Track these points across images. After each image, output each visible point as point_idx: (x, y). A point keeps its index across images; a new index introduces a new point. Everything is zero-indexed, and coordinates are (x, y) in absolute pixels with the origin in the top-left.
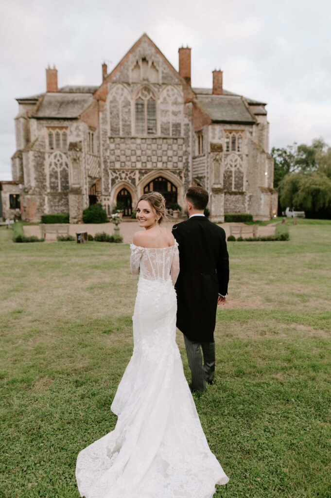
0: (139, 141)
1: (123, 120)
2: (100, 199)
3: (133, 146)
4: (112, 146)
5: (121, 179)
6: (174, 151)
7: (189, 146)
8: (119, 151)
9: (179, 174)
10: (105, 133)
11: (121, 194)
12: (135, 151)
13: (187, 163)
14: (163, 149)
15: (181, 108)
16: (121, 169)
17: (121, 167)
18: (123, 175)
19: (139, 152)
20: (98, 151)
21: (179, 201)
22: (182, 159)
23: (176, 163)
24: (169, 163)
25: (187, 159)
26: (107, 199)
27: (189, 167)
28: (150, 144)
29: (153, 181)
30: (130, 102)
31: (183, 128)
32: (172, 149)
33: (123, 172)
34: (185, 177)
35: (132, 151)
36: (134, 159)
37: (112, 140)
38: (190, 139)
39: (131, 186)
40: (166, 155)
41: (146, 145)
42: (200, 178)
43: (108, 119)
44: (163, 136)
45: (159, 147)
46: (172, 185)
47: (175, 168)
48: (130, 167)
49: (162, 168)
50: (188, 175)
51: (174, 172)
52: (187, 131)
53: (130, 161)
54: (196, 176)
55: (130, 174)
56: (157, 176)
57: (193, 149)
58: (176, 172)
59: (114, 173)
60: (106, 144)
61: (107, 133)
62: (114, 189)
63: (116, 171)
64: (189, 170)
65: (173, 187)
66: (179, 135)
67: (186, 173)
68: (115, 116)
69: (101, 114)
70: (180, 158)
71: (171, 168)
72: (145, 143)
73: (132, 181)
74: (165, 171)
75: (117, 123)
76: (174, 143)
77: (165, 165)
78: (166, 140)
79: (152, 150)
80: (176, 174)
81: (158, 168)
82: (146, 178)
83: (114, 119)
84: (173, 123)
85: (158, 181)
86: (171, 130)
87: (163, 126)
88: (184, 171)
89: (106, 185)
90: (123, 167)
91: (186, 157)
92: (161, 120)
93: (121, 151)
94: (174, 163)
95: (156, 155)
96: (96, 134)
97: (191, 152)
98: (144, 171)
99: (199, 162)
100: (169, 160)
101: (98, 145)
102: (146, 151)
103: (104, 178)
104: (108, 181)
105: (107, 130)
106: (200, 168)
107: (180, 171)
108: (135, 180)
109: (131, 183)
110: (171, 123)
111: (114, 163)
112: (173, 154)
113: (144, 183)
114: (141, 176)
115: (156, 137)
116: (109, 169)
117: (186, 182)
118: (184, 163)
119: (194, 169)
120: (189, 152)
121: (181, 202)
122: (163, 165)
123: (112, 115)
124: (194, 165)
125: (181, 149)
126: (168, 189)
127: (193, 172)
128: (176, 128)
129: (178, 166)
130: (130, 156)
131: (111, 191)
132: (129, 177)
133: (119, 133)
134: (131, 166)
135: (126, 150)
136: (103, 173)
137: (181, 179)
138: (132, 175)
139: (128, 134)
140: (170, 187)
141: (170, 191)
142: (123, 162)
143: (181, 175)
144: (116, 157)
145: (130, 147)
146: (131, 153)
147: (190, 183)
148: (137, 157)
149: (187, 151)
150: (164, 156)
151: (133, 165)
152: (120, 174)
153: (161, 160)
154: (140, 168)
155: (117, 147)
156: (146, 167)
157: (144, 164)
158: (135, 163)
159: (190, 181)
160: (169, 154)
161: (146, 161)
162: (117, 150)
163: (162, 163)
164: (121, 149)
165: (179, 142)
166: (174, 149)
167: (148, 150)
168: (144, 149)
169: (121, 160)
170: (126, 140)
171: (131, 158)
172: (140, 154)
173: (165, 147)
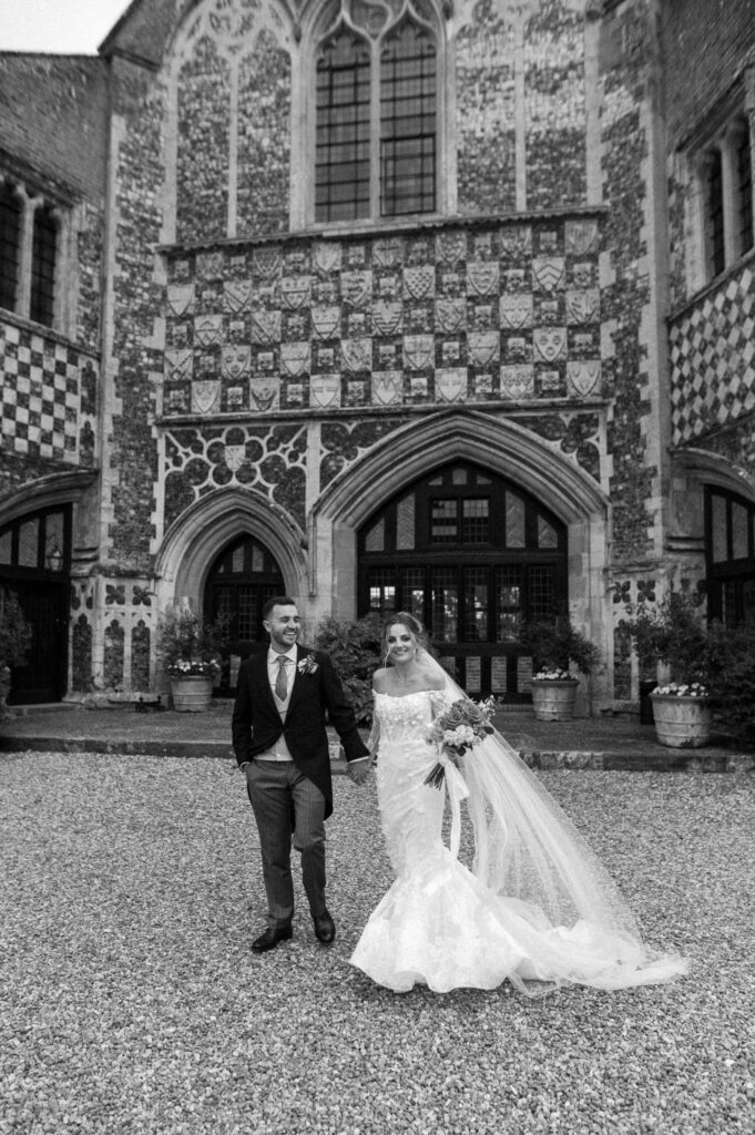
0: (328, 258)
1: (244, 156)
2: (89, 594)
3: (297, 289)
4: (181, 298)
5: (221, 476)
6: (541, 295)
7: (639, 250)
8: (217, 320)
9: (577, 435)
10: (145, 224)
11: (229, 565)
12: (306, 311)
13: (630, 352)
14: (471, 292)
15: (586, 43)
16: (218, 421)
17: (224, 408)
19: (326, 320)
20: (93, 323)
21: (576, 605)
22: (596, 341)
23: (558, 366)
24: (508, 371)
25: (632, 331)
26: (129, 595)
27: (644, 380)
28: (396, 269)
29: (415, 486)
30: (286, 56)
31: (595, 151)
32: (527, 285)
33: (235, 439)
34: (612, 450)
35: (289, 312)
36: (295, 357)
37: (183, 265)
38: (648, 206)
39: (274, 512)
40: (493, 322)
41: (368, 275)
42: (725, 436)
43: (169, 158)
44: (472, 211)
45: (450, 277)
46: (535, 506)
47: (546, 401)
48: (275, 408)
49: (467, 403)
50: (637, 431)
51: (545, 424)
52: (621, 167)
53: (278, 370)
54: (699, 427)
55: (274, 449)
56: (435, 455)
57: (668, 257)
58: (555, 424)
59: (185, 446)
60: (146, 285)
61: (152, 228)
62: (183, 539)
63: (198, 432)
64: (643, 397)
65: (542, 523)
66: (573, 200)
67: (622, 425)
68: (207, 140)
69: (124, 128)
70: (578, 338)
71: (521, 402)
72: (362, 261)
73: (282, 485)
74: (490, 422)
75: (215, 176)
76: (542, 247)
77: (483, 381)
78: (489, 235)
79: (406, 302)
80: (553, 439)
81: (441, 404)
82: (367, 469)
83: (199, 156)
84: (537, 138)
85: (444, 483)
86: (521, 177)
87: (474, 157)
88: (610, 415)
89: (132, 512)
90: (235, 407)
91: (619, 320)
92: (465, 128)
93: (226, 322)
94: (543, 368)
95: (427, 328)
96: (75, 223)
97: (653, 284)
98: (355, 424)
99: (720, 319)
100: (511, 354)
101: (90, 285)
102: (368, 310)
103: (121, 471)
104: (145, 492)
105: (156, 214)
106: (727, 360)
107: (584, 415)
108: (303, 479)
109: (275, 495)
110: (520, 137)
111: (189, 391)
112: (536, 313)
113: (360, 499)
114: (338, 453)
115: (430, 225)
116: (157, 425)
117: (624, 480)
118: (610, 363)
119: (681, 387)
120: (639, 285)
121: (589, 612)
122: (469, 382)
123: (187, 136)
124: (681, 360)
125: (589, 279)
126: (509, 534)
127: (673, 408)
128: (555, 161)
129: (566, 387)
130: (276, 344)
131: (163, 549)
132: (264, 467)
133: (223, 223)
134: (282, 400)
135: (258, 310)
136: (110, 440)
137: (589, 469)
138: (284, 450)
139: (267, 225)
140: (523, 523)
141: (521, 545)
142: (234, 383)
143: (592, 440)
144: (198, 353)
145: (278, 295)
146: (284, 328)
147: (649, 483)
148: (314, 347)
149: (629, 285)
150: (477, 329)
151: (292, 394)
152: (214, 449)
153: (463, 352)
154: (329, 409)
155: (208, 303)
156: (368, 403)
157: (354, 387)
158: (307, 381)
159: (651, 472)
160: (509, 315)
161: (370, 368)
162: (208, 318)
163: (464, 370)
164: (228, 310)
165: (571, 239)
166: (543, 282)
167: (381, 302)
168: (356, 300)
169: (226, 370)
170: (259, 254)
171: (284, 356)
172: (333, 326)
173: (483, 278)
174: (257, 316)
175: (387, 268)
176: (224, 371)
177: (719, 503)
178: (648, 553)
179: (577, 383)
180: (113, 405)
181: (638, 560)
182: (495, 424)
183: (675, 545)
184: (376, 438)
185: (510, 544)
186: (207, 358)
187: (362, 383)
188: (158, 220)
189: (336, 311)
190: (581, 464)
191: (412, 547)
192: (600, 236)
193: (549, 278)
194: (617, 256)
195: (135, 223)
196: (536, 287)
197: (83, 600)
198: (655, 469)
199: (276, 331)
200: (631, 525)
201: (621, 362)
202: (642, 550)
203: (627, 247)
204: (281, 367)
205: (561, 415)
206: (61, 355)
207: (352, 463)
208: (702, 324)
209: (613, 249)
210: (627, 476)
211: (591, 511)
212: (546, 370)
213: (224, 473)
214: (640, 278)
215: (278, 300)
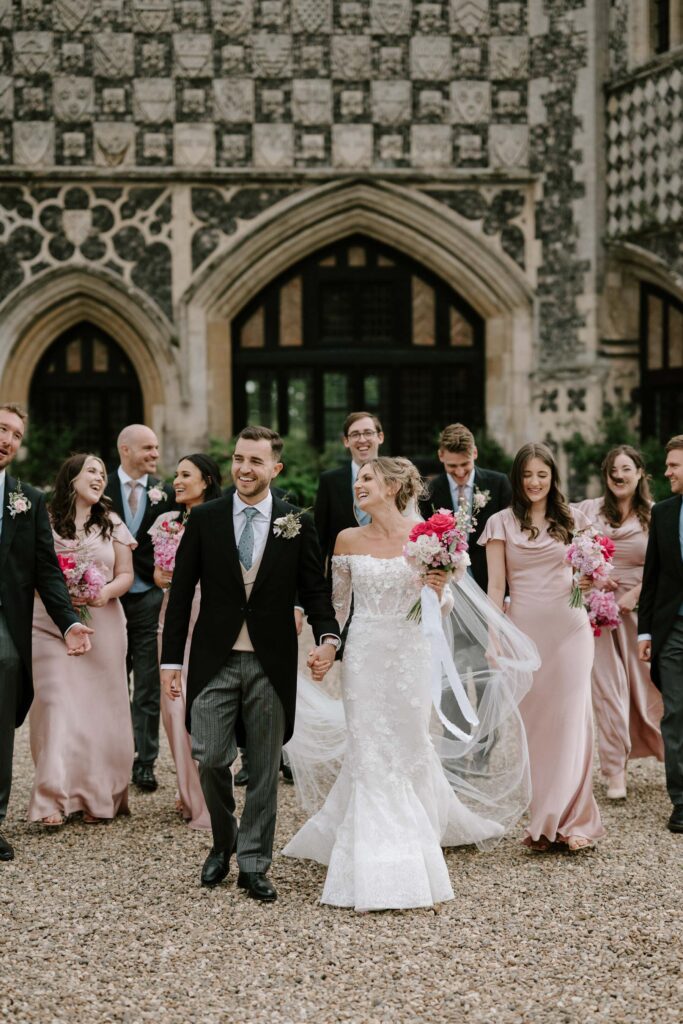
3: (153, 6)
6: (460, 39)
9: (501, 213)
11: (63, 362)
12: (165, 38)
13: (568, 124)
14: (376, 30)
16: (56, 178)
17: (59, 160)
18: (78, 226)
19: (194, 52)
21: (494, 414)
22: (524, 101)
23: (480, 129)
24: (419, 132)
25: (565, 96)
27: (578, 157)
29: (303, 268)
32: (444, 26)
33: (77, 201)
34: (541, 235)
35: (144, 37)
39: (133, 299)
40: (403, 70)
42: (664, 237)
45: (350, 8)
46: (448, 297)
47: (466, 172)
48: (129, 165)
49: (373, 171)
50: (568, 217)
51: (463, 201)
53: (132, 113)
54: (637, 222)
55: (130, 216)
56: (331, 231)
57: (608, 12)
58: (475, 200)
59: (8, 207)
62: (9, 330)
63: (26, 190)
64: (577, 177)
65: (455, 316)
67: (552, 207)
70: (503, 96)
71: (436, 172)
73: (142, 264)
74: (399, 194)
77: (391, 144)
79: (296, 36)
80: (472, 218)
81: (341, 171)
82: (250, 248)
85: (339, 263)
88: (538, 194)
90: (75, 160)
91: (551, 80)
93: (58, 43)
94: (463, 131)
95: (323, 72)
97: (591, 45)
98: (234, 190)
99: (663, 108)
100: (424, 111)
102: (247, 42)
106: (669, 155)
107: (509, 191)
108: (169, 258)
109: (135, 278)
111: (10, 135)
112: (455, 62)
113: (238, 284)
114: (212, 227)
117: (553, 272)
118: (539, 131)
119: (619, 170)
120: (575, 43)
121: (510, 424)
122: (374, 144)
124: (620, 139)
125: (517, 23)
126: (417, 328)
127: (609, 192)
129: (488, 156)
130: (128, 79)
132: (117, 240)
134: (139, 153)
135: (101, 31)
137: (513, 256)
138: (143, 220)
140: (432, 316)
141: (430, 341)
142: (72, 127)
143: (516, 222)
144: (20, 83)
145: (127, 11)
146: (138, 58)
147: (582, 278)
148: (179, 86)
149: (564, 40)
150: (383, 77)
151: (151, 146)
152: (49, 214)
153: (366, 106)
154: (199, 170)
155: (32, 14)
156: (249, 164)
157: (232, 142)
158: (169, 130)
159: (584, 265)
160: (423, 62)
161: (251, 118)
162: (32, 36)
163: (368, 128)
164: (59, 27)
166: (463, 23)
167: (264, 32)
168: (232, 28)
169: (62, 110)
171: (139, 95)
172: (203, 60)
173: (391, 12)
174: (101, 39)
176: (58, 110)
177: (656, 304)
178: (579, 357)
179: (501, 150)
181: (569, 365)
182: (405, 198)
183: (609, 350)
184: (260, 208)
185: (417, 341)
186: (33, 91)
187: (242, 138)
189: (205, 41)
190: (506, 249)
191: (299, 342)
193: (470, 19)
196: (454, 30)
198: (588, 263)
199: (127, 62)
200: (560, 324)
201: (552, 132)
202: (572, 354)
204: (135, 109)
205: (483, 191)
207: (232, 240)
208: (643, 106)
210: (557, 267)
211: (516, 305)
212: (466, 134)
213: (64, 245)
214: (576, 34)
215: (128, 19)
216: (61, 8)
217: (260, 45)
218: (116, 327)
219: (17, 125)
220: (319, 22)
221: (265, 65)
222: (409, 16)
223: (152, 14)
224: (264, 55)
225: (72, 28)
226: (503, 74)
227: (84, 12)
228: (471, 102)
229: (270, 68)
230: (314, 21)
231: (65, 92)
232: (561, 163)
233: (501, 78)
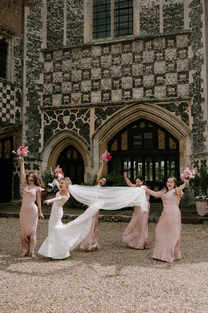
0: (96, 51)
1: (68, 18)
2: (19, 167)
3: (86, 62)
4: (49, 66)
5: (62, 126)
6: (168, 62)
7: (201, 46)
9: (181, 109)
10: (36, 42)
11: (66, 156)
12: (89, 70)
14: (144, 62)
16: (61, 108)
17: (63, 103)
18: (66, 120)
19: (96, 73)
20: (19, 76)
22: (187, 77)
23: (174, 86)
24: (157, 88)
25: (198, 74)
26: (32, 167)
27: (202, 91)
28: (119, 55)
29: (128, 128)
31: (187, 11)
32: (163, 59)
33: (67, 114)
34: (193, 115)
35: (84, 70)
37: (49, 55)
38: (203, 30)
39: (79, 138)
40: (152, 72)
41: (110, 57)
43: (44, 19)
44: (145, 33)
45: (137, 57)
46: (168, 135)
48: (80, 103)
49: (143, 100)
50: (200, 108)
51: (170, 106)
52: (195, 17)
53: (81, 90)
55: (79, 117)
56: (133, 118)
58: (173, 106)
59: (50, 116)
60: (37, 63)
61: (39, 43)
62: (50, 147)
63: (54, 111)
64: (202, 97)
65: (171, 140)
66: (179, 28)
67: (196, 106)
68: (56, 13)
69: (29, 10)
70: (181, 76)
71: (161, 99)
72: (108, 52)
73: (82, 129)
74: (151, 106)
75: (59, 25)
76: (169, 45)
77: (149, 92)
78: (151, 41)
79: (123, 66)
80: (172, 111)
81: (135, 100)
82: (110, 123)
83: (54, 18)
84: (167, 7)
85: (137, 127)
86: (161, 21)
87: (145, 15)
88: (192, 103)
89: (33, 139)
90: (66, 103)
91: (195, 70)
92: (142, 5)
93: (63, 74)
95: (130, 75)
96: (13, 44)
97: (205, 57)
98: (106, 108)
100: (158, 82)
101: (18, 64)
102: (110, 69)
103: (29, 125)
104: (37, 132)
105: (40, 39)
107: (183, 103)
108: (89, 127)
109: (80, 132)
110: (161, 7)
111: (51, 98)
112: (167, 68)
113: (108, 133)
114: (100, 118)
115: (130, 39)
116: (41, 110)
117: (196, 125)
118: (192, 85)
120: (201, 58)
122: (144, 93)
123: (50, 12)
125: (185, 56)
126: (160, 144)
128: (173, 15)
129: (177, 93)
130: (80, 82)
131: (43, 151)
132: (76, 123)
133: (62, 41)
134: (82, 100)
135: (74, 70)
136: (25, 115)
137: (185, 122)
138: (83, 117)
139: (76, 41)
140: (164, 140)
141: (164, 148)
142: (66, 95)
143: (186, 111)
144: (54, 85)
145: (80, 64)
146: (82, 76)
147: (204, 126)
148: (92, 82)
149: (198, 58)
150: (147, 74)
151: (85, 98)
152: (60, 117)
153: (142, 82)
154: (97, 103)
155: (57, 68)
156: (110, 101)
157: (105, 95)
158: (90, 94)
159: (205, 122)
160: (157, 69)
161: (111, 89)
162: (57, 73)
163: (142, 88)
164: (63, 70)
165: (178, 42)
166: (169, 57)
167: (114, 66)
168: (106, 66)
169: (64, 90)
170: (74, 51)
171: (82, 85)
172: (98, 75)
173: (148, 57)
174: (73, 72)
175: (116, 54)
176: (63, 91)
178: (204, 150)
179: (181, 92)
180: (26, 103)
181: (201, 153)
182: (153, 107)
184: (113, 113)
185: (160, 148)
186: (57, 87)
187: (108, 94)
188: (41, 40)
189: (99, 70)
190: (182, 120)
191: (127, 149)
192: (189, 41)
193: (171, 56)
194: (194, 48)
195: (33, 42)
196: (166, 59)
197: (17, 169)
198: (206, 122)
199: (79, 77)
200: (199, 141)
201: (195, 85)
202: (202, 149)
203: (197, 44)
205: (175, 103)
206: (9, 88)
207: (105, 121)
209: (193, 45)
210: (197, 124)
211: (186, 136)
212: (170, 88)
213: (63, 125)
214: (201, 55)
215: (80, 66)
216: (64, 65)
217: (113, 69)
218: (77, 146)
219: (53, 95)
220: (129, 61)
221: (114, 74)
222: (153, 57)
223: (86, 64)
224: (114, 72)
225: (67, 70)
226: (181, 70)
227: (70, 66)
228: (171, 79)
229: (115, 75)
230: (127, 61)
231: (64, 86)
232: (198, 93)
233: (180, 71)
